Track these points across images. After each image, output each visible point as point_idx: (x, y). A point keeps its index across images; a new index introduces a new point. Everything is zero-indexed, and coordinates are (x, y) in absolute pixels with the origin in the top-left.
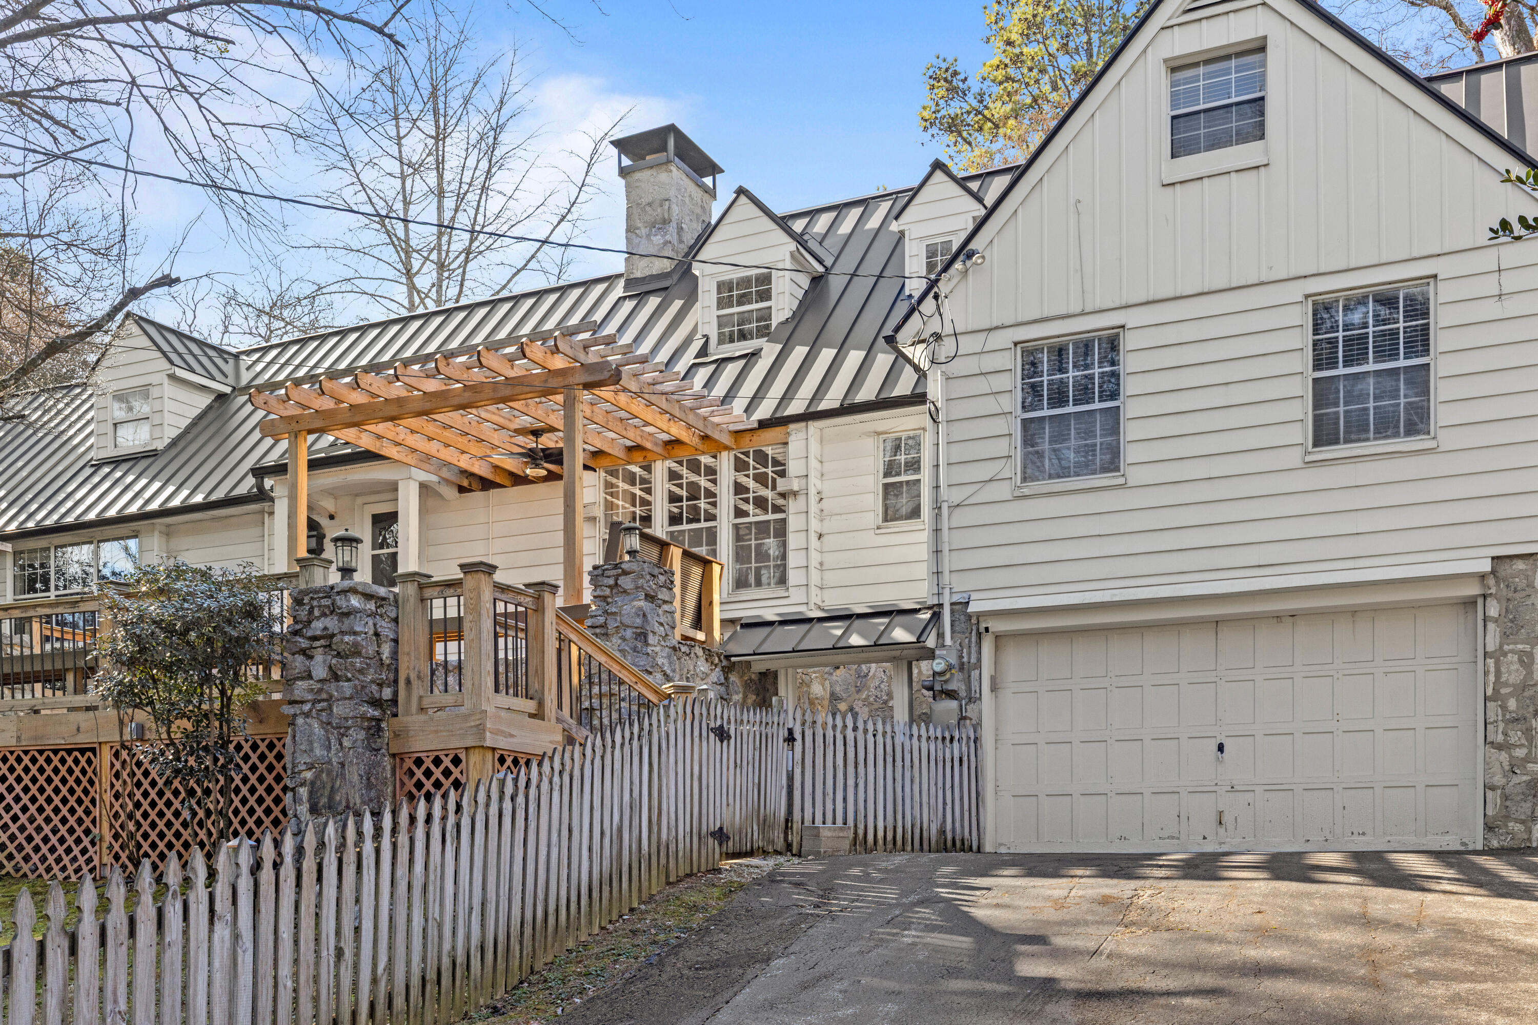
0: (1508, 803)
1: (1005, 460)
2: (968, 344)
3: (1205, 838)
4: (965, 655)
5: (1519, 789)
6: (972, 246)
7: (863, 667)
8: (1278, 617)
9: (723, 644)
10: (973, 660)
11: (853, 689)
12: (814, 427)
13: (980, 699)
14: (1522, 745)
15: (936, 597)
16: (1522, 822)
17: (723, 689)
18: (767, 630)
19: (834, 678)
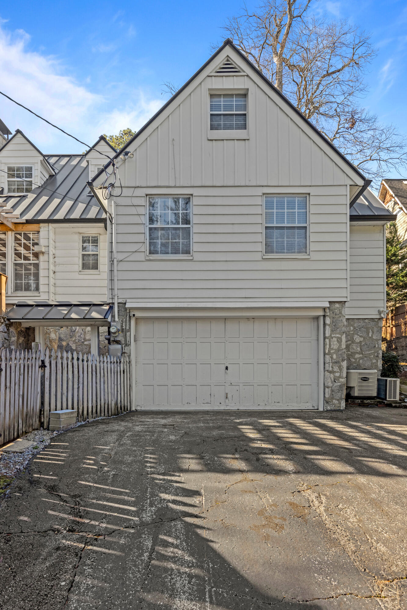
0: (333, 393)
1: (142, 244)
2: (126, 192)
3: (220, 403)
4: (124, 325)
5: (337, 388)
6: (127, 150)
7: (73, 327)
8: (248, 318)
9: (7, 313)
10: (127, 328)
11: (69, 336)
12: (51, 226)
13: (130, 344)
14: (338, 372)
15: (111, 300)
16: (338, 400)
17: (6, 335)
18: (30, 308)
19: (61, 331)
